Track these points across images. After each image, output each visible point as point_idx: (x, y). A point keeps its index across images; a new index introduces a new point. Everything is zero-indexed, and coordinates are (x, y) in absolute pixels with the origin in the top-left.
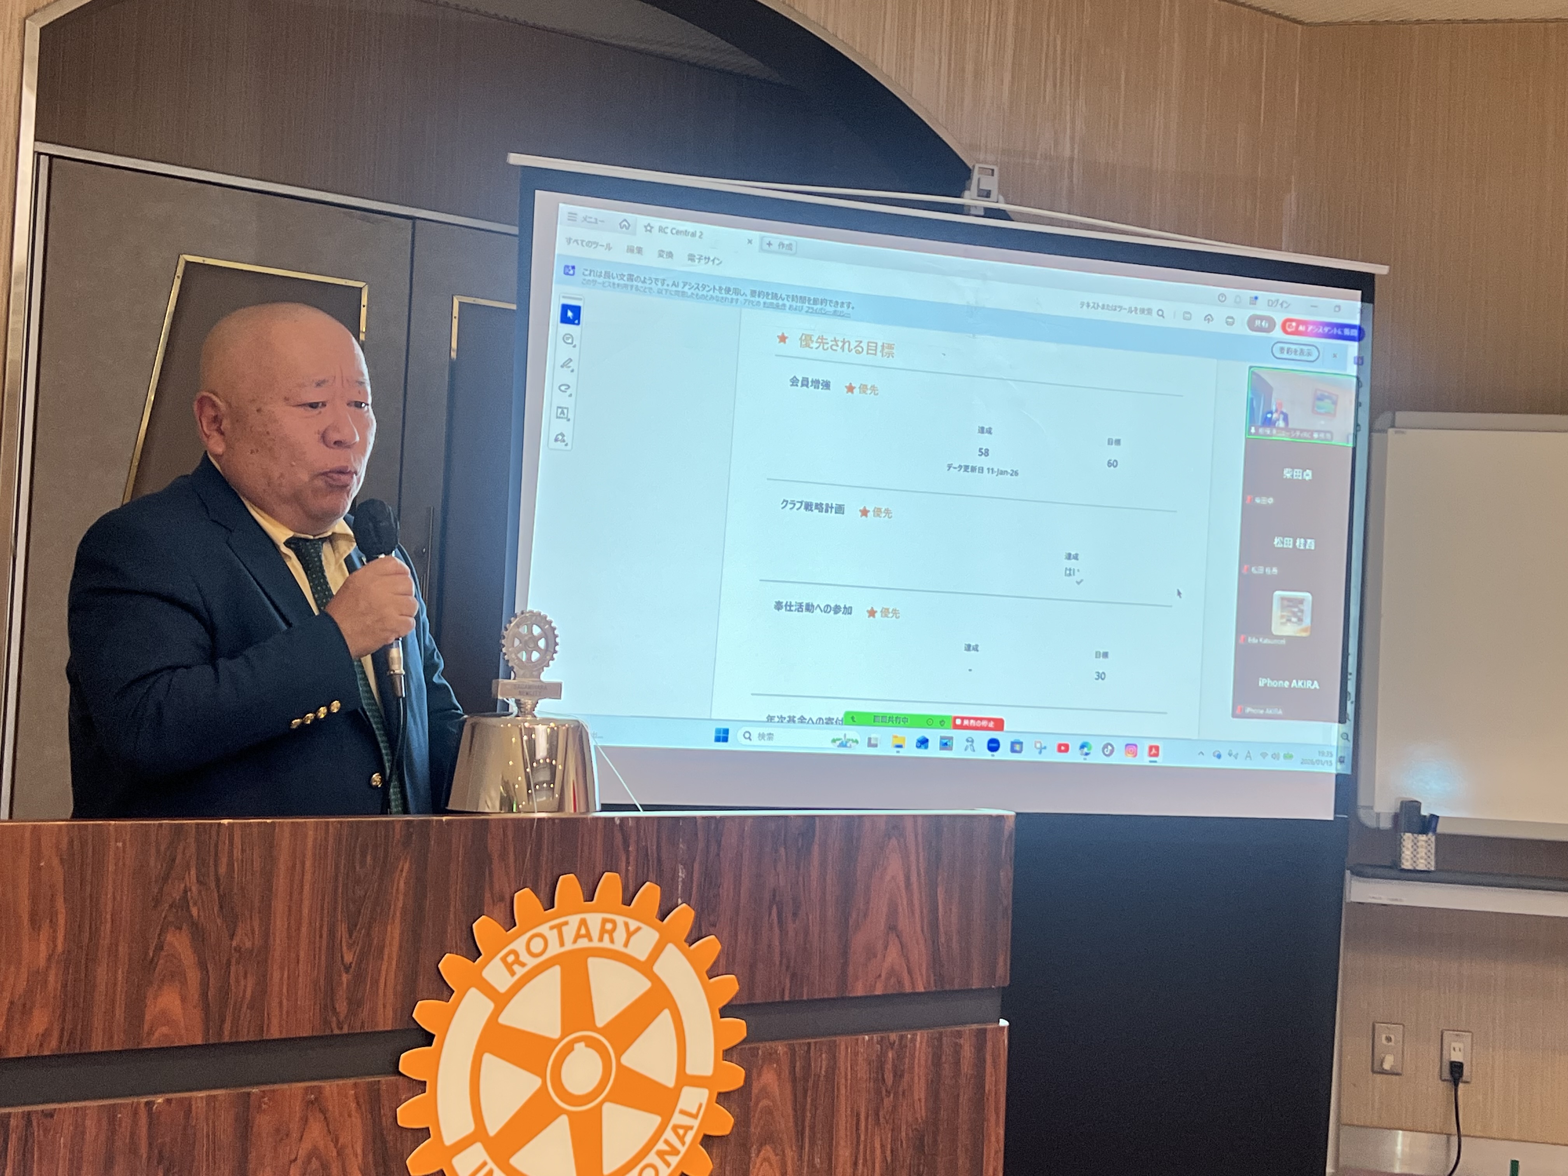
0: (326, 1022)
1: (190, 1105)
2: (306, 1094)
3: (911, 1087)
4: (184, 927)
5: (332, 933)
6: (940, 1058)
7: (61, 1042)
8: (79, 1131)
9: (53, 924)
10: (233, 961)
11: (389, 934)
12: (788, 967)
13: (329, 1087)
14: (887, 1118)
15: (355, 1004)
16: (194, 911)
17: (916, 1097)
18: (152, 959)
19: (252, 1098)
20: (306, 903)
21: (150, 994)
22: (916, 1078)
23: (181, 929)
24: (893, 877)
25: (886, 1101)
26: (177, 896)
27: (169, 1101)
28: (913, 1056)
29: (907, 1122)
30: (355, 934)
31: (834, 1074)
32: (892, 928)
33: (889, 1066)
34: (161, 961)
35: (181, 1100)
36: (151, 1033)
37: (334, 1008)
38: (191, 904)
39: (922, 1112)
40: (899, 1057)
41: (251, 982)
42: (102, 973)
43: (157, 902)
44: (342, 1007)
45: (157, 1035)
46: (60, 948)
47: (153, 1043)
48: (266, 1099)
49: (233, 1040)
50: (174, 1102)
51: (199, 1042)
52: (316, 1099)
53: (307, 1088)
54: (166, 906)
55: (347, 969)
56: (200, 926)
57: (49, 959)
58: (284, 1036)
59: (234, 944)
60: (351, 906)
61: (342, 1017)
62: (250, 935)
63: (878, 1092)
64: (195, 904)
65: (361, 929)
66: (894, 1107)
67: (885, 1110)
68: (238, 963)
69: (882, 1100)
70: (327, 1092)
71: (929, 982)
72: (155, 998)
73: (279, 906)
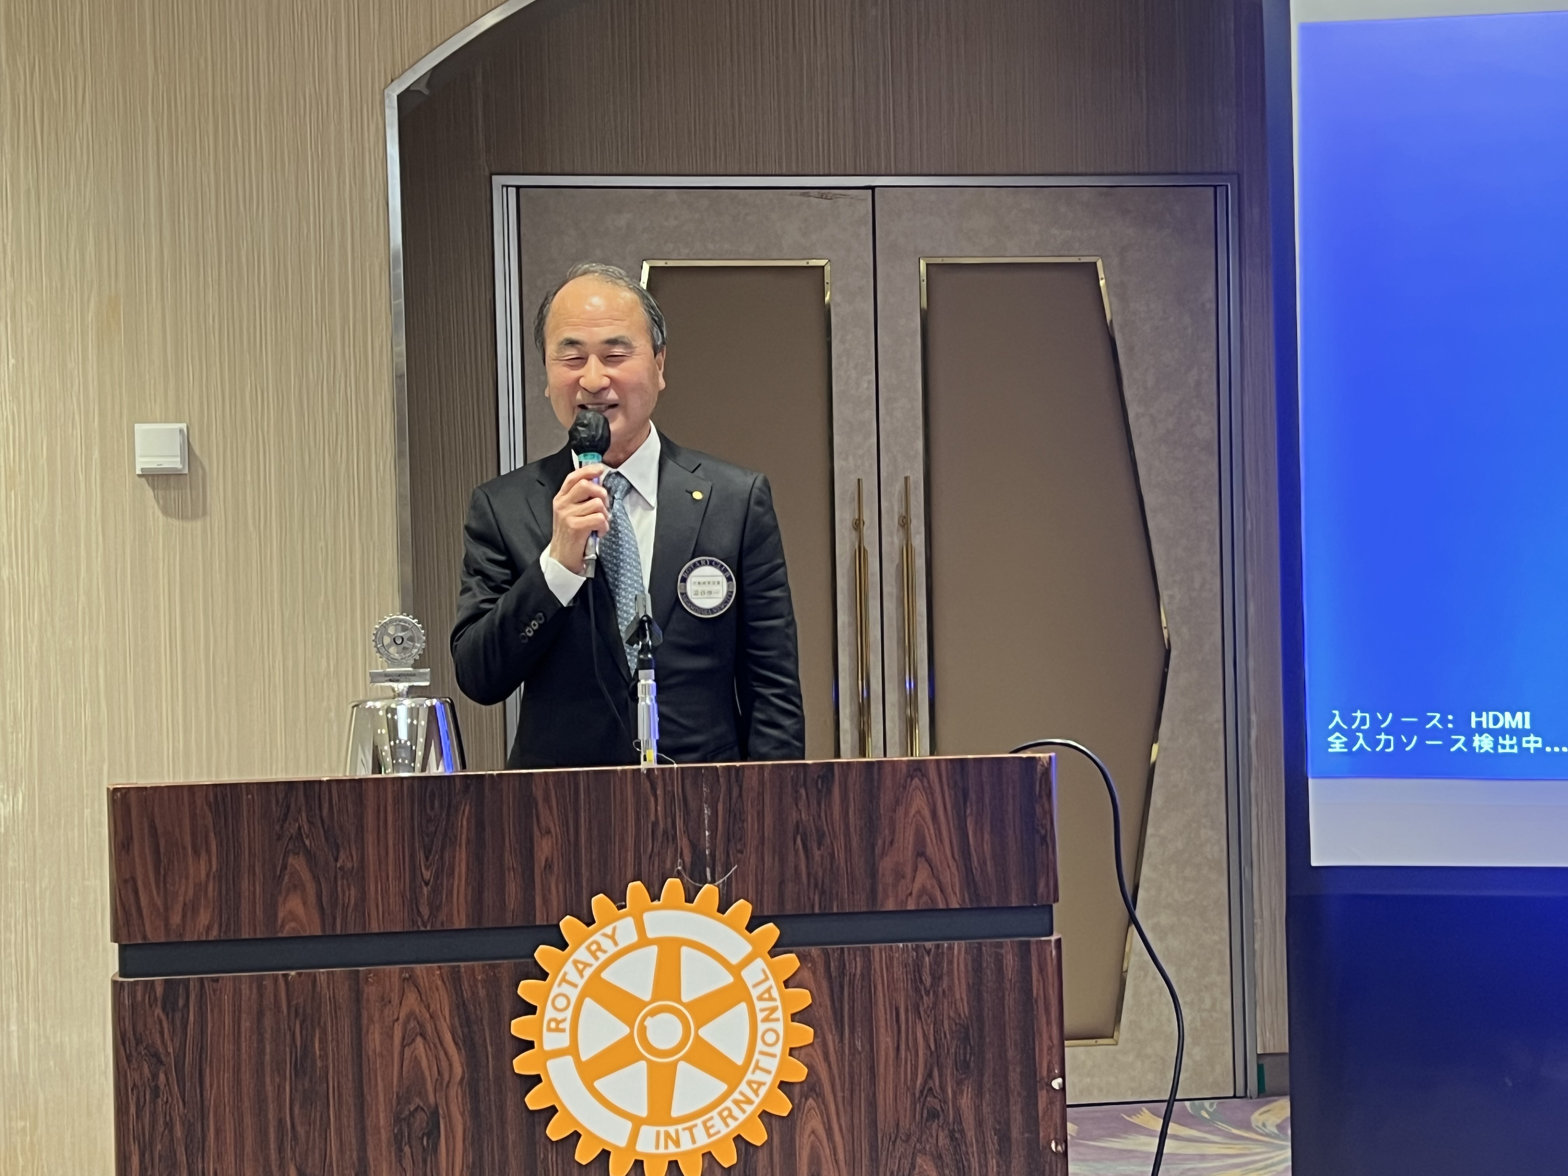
0: (414, 922)
1: (315, 977)
2: (402, 973)
3: (951, 988)
4: (301, 854)
5: (412, 856)
6: (980, 965)
7: (220, 931)
8: (237, 992)
9: (208, 852)
10: (339, 877)
11: (457, 859)
12: (816, 886)
13: (419, 969)
14: (929, 1012)
15: (435, 909)
16: (307, 842)
17: (958, 996)
18: (280, 876)
19: (361, 975)
20: (390, 837)
21: (280, 899)
22: (956, 981)
23: (298, 854)
24: (918, 812)
25: (925, 998)
26: (293, 831)
27: (300, 974)
28: (951, 962)
29: (949, 1017)
30: (431, 858)
31: (869, 974)
32: (920, 853)
33: (926, 970)
34: (286, 878)
35: (309, 974)
36: (283, 926)
37: (419, 912)
38: (304, 836)
39: (964, 1009)
40: (937, 962)
41: (353, 891)
42: (245, 884)
43: (279, 837)
44: (425, 911)
45: (287, 928)
46: (214, 868)
47: (284, 934)
48: (372, 975)
49: (343, 933)
50: (303, 975)
51: (319, 933)
52: (410, 976)
53: (403, 968)
54: (287, 839)
55: (427, 884)
56: (312, 852)
57: (208, 875)
58: (382, 930)
59: (338, 865)
60: (426, 839)
61: (426, 917)
62: (350, 858)
63: (917, 990)
64: (307, 838)
65: (435, 856)
66: (935, 1004)
67: (926, 1005)
68: (343, 878)
69: (922, 997)
70: (418, 972)
71: (964, 901)
72: (284, 903)
73: (370, 838)
